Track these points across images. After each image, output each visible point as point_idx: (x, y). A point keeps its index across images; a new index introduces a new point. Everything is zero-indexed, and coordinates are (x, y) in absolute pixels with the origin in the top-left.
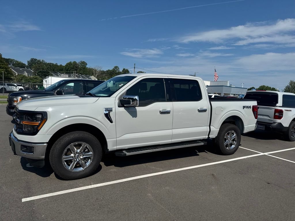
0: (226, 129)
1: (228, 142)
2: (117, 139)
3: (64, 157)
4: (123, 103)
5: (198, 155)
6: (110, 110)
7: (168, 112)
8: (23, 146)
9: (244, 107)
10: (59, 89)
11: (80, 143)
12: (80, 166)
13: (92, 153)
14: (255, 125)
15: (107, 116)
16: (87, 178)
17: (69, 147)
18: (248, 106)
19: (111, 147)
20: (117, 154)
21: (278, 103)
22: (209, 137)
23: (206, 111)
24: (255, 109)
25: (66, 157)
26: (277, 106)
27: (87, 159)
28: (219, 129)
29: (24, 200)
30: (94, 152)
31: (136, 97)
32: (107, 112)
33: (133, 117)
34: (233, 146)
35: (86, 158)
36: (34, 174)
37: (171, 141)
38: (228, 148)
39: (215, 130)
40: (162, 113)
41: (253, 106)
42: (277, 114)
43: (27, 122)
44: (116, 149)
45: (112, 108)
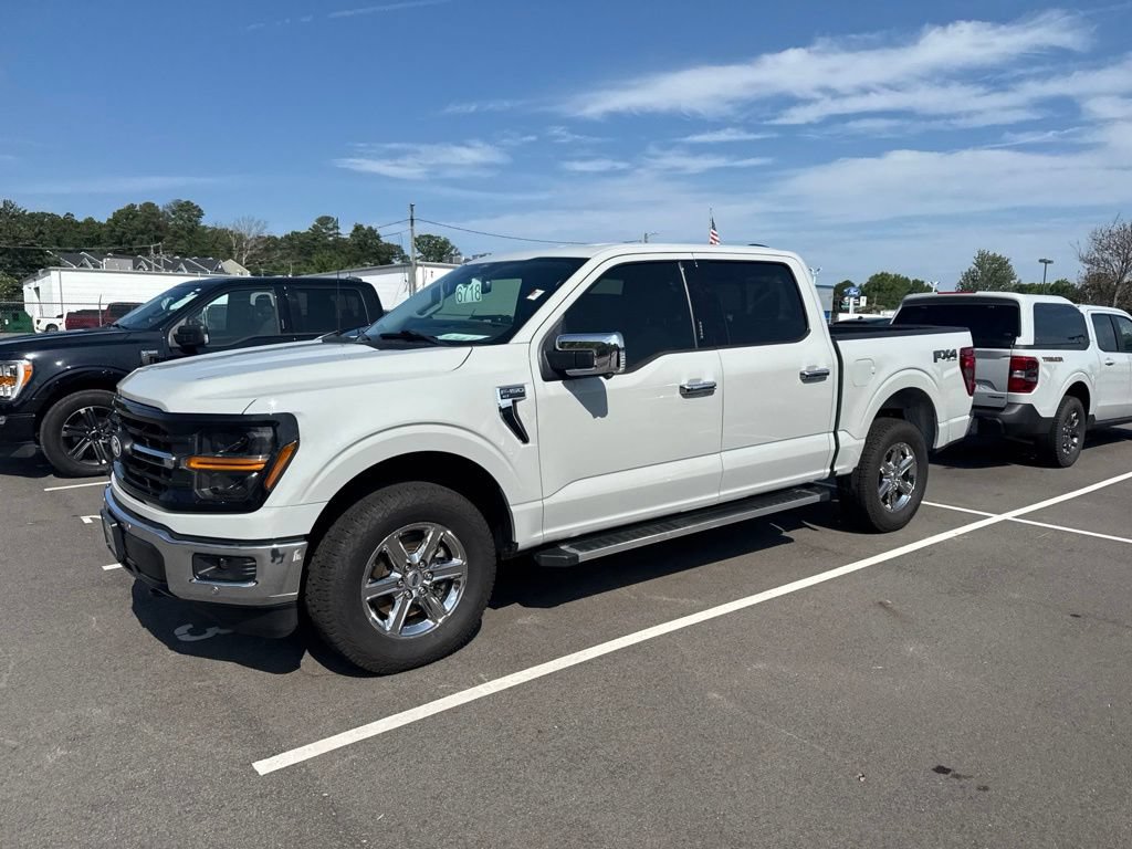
0: (884, 439)
1: (891, 483)
2: (546, 502)
3: (367, 586)
4: (559, 364)
5: (790, 540)
7: (708, 390)
8: (200, 559)
9: (937, 355)
11: (420, 525)
12: (422, 616)
13: (460, 562)
14: (968, 417)
15: (510, 416)
16: (452, 659)
17: (384, 546)
18: (948, 351)
19: (526, 535)
20: (545, 558)
21: (1019, 335)
22: (833, 473)
23: (825, 379)
24: (967, 361)
25: (373, 585)
26: (1018, 347)
27: (443, 587)
28: (864, 441)
29: (263, 767)
30: (469, 557)
31: (614, 340)
32: (508, 402)
33: (594, 417)
34: (904, 497)
35: (439, 583)
37: (717, 495)
38: (888, 506)
39: (853, 441)
40: (688, 393)
41: (962, 349)
42: (1018, 374)
43: (210, 460)
44: (540, 542)
45: (522, 387)
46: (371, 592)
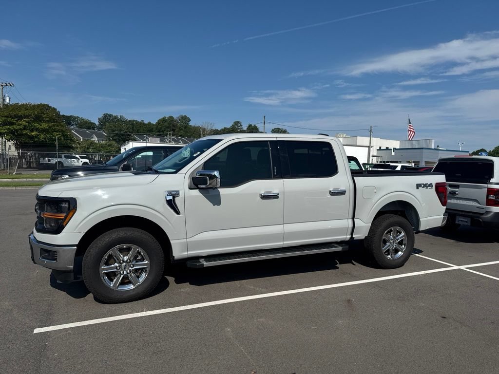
0: (385, 224)
1: (391, 245)
2: (188, 240)
3: (103, 267)
4: (197, 182)
5: (337, 268)
6: (175, 195)
7: (276, 197)
8: (43, 251)
9: (418, 186)
10: (126, 163)
11: (129, 245)
12: (130, 283)
13: (147, 262)
14: (442, 216)
15: (172, 204)
17: (110, 252)
18: (426, 184)
19: (178, 253)
20: (189, 264)
21: (492, 177)
22: (352, 238)
23: (344, 194)
24: (440, 188)
25: (105, 267)
26: (492, 183)
27: (140, 271)
28: (371, 224)
29: (37, 331)
30: (151, 260)
31: (216, 173)
32: (170, 198)
33: (214, 205)
34: (400, 253)
35: (139, 269)
36: (64, 293)
37: (282, 243)
38: (389, 256)
39: (364, 225)
40: (264, 197)
41: (437, 184)
42: (492, 197)
44: (187, 256)
45: (178, 191)
46: (104, 269)
